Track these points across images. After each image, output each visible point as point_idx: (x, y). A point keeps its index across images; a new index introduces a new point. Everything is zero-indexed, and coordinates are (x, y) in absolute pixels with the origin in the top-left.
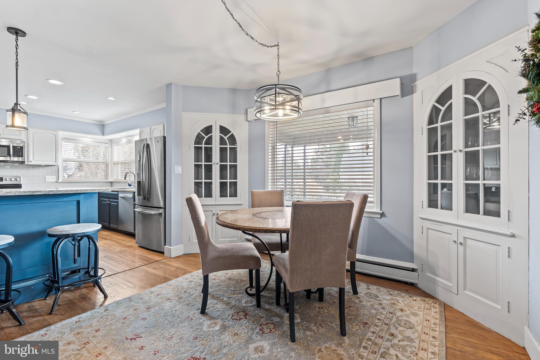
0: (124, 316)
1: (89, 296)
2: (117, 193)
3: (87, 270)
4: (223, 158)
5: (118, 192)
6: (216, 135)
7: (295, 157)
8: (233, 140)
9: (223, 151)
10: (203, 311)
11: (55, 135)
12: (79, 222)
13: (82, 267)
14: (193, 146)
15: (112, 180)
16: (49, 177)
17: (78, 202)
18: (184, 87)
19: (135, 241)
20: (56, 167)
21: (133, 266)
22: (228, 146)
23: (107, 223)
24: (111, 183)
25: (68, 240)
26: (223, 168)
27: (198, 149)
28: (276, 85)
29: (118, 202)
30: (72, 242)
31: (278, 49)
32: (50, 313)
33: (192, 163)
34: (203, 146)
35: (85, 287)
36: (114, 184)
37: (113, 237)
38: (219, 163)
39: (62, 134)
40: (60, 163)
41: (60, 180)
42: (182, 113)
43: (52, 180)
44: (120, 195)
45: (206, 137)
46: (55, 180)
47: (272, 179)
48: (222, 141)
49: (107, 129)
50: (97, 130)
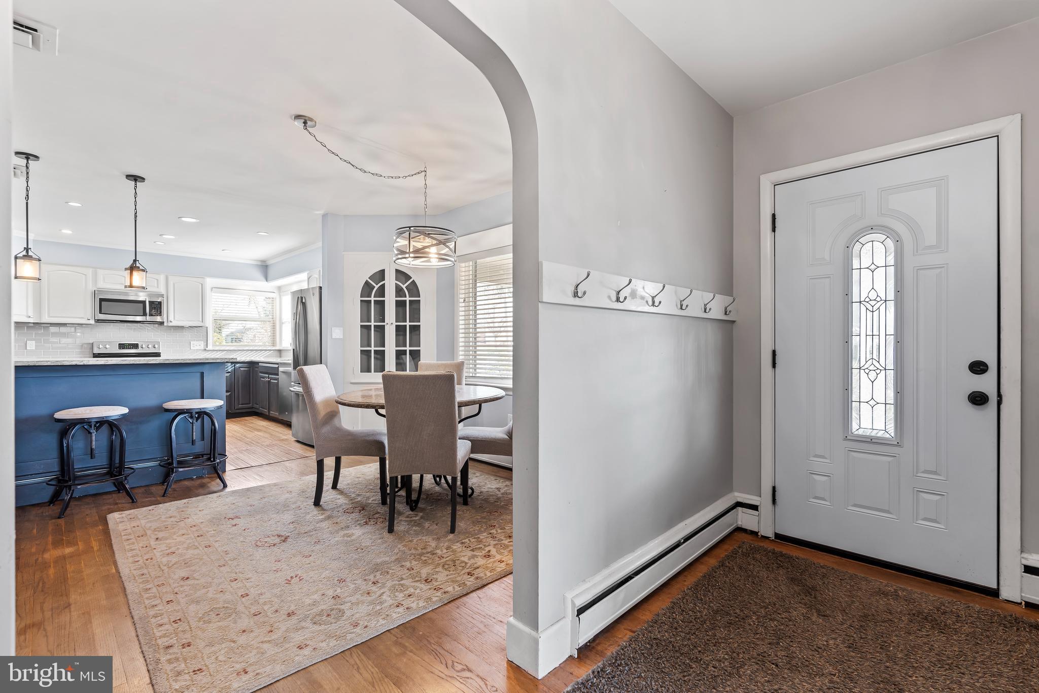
0: (234, 502)
1: (209, 485)
2: (276, 366)
3: (209, 456)
4: (400, 316)
5: (278, 364)
6: (390, 283)
7: (479, 314)
8: (414, 289)
9: (400, 305)
10: (317, 503)
11: (202, 284)
12: (202, 397)
13: (205, 453)
14: (358, 299)
15: (281, 348)
16: (195, 343)
17: (202, 374)
18: (345, 216)
19: (290, 432)
20: (204, 329)
21: (273, 460)
22: (408, 299)
23: (266, 409)
24: (280, 351)
25: (185, 417)
26: (400, 330)
27: (366, 304)
29: (277, 379)
30: (190, 420)
31: (425, 176)
32: (163, 496)
33: (357, 323)
34: (372, 299)
35: (208, 478)
36: (283, 354)
37: (270, 429)
38: (395, 324)
39: (210, 282)
40: (209, 323)
41: (210, 347)
42: (344, 253)
43: (198, 348)
44: (281, 369)
45: (377, 287)
46: (202, 347)
47: (465, 346)
48: (399, 291)
49: (271, 272)
50: (258, 274)
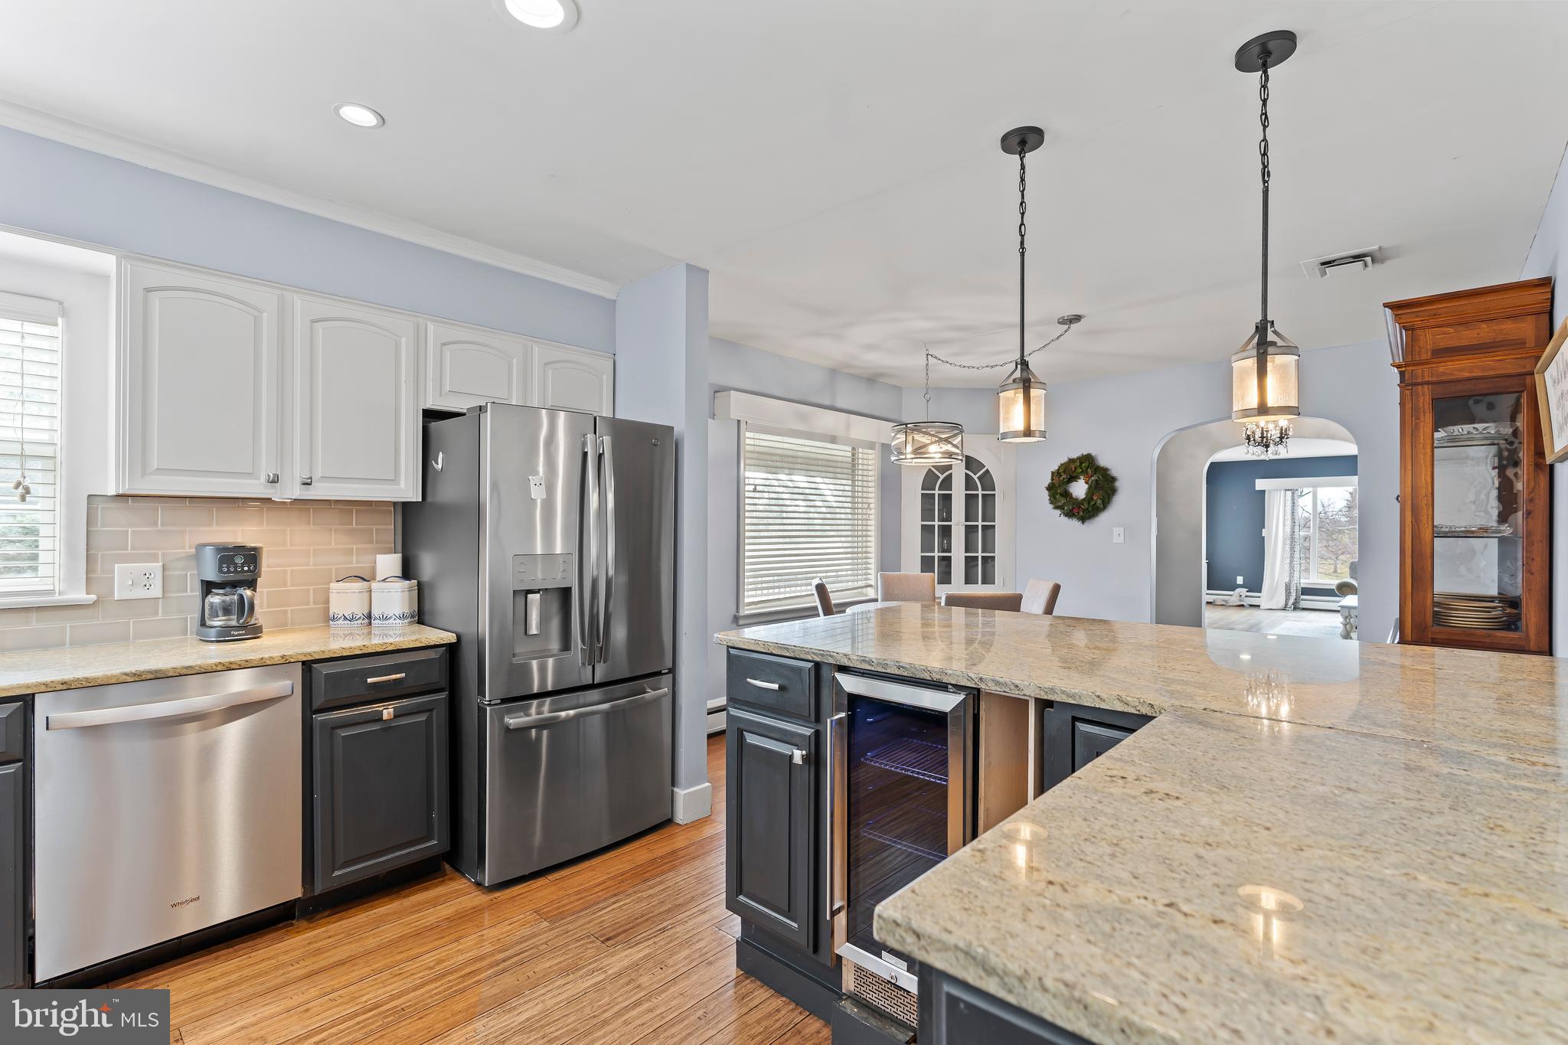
28: (906, 424)
